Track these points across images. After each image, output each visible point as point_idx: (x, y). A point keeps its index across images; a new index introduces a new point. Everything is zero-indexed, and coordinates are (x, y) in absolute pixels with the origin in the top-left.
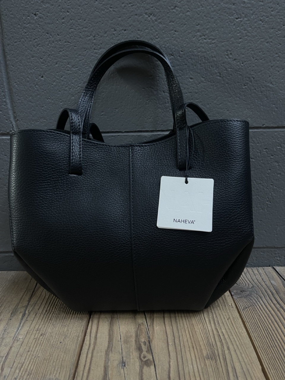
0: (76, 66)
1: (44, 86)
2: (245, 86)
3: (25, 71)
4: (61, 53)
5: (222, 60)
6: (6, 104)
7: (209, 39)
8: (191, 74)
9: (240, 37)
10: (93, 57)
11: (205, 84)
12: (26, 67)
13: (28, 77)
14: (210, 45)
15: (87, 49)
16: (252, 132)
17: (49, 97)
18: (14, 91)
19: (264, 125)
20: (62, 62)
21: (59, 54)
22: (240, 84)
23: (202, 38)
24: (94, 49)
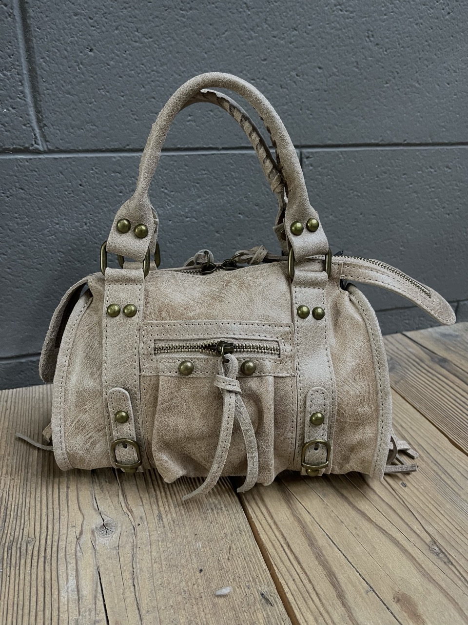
0: (150, 35)
1: (93, 66)
2: (387, 83)
3: (61, 38)
4: (125, 11)
5: (361, 43)
6: (24, 96)
7: (346, 11)
8: (320, 61)
9: (385, 13)
10: (178, 22)
11: (338, 78)
12: (62, 31)
13: (66, 50)
14: (347, 20)
15: (169, 8)
16: (391, 150)
17: (103, 87)
18: (39, 73)
19: (405, 141)
20: (128, 28)
21: (122, 12)
22: (381, 80)
23: (337, 9)
24: (181, 9)
